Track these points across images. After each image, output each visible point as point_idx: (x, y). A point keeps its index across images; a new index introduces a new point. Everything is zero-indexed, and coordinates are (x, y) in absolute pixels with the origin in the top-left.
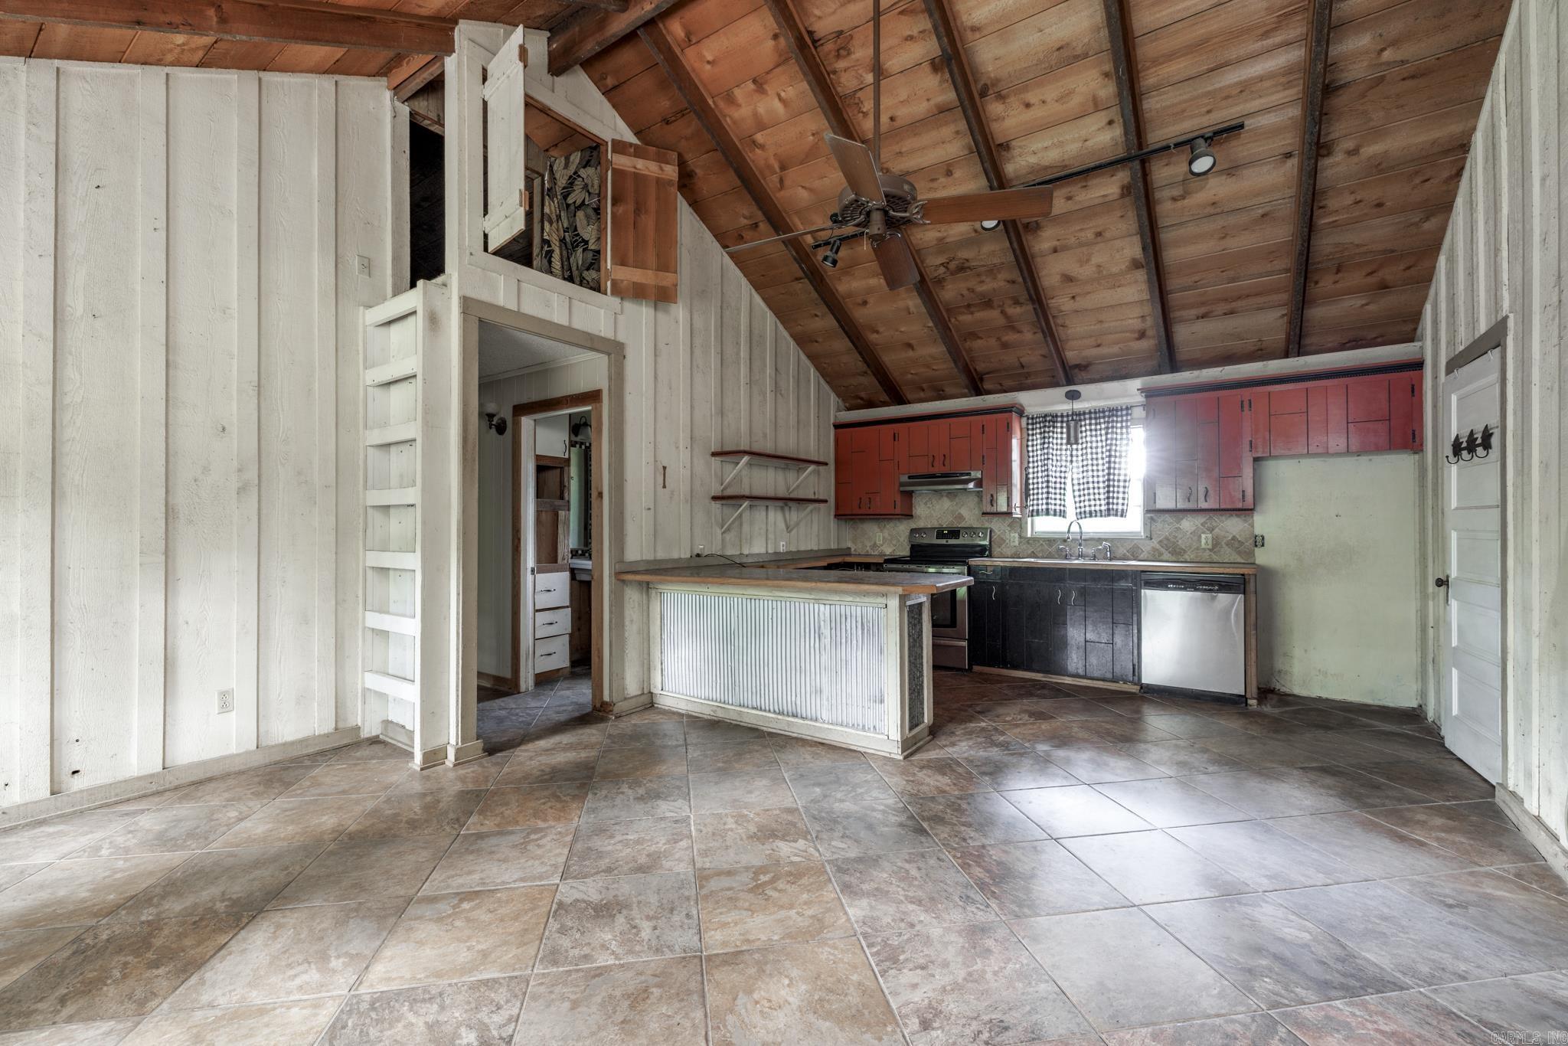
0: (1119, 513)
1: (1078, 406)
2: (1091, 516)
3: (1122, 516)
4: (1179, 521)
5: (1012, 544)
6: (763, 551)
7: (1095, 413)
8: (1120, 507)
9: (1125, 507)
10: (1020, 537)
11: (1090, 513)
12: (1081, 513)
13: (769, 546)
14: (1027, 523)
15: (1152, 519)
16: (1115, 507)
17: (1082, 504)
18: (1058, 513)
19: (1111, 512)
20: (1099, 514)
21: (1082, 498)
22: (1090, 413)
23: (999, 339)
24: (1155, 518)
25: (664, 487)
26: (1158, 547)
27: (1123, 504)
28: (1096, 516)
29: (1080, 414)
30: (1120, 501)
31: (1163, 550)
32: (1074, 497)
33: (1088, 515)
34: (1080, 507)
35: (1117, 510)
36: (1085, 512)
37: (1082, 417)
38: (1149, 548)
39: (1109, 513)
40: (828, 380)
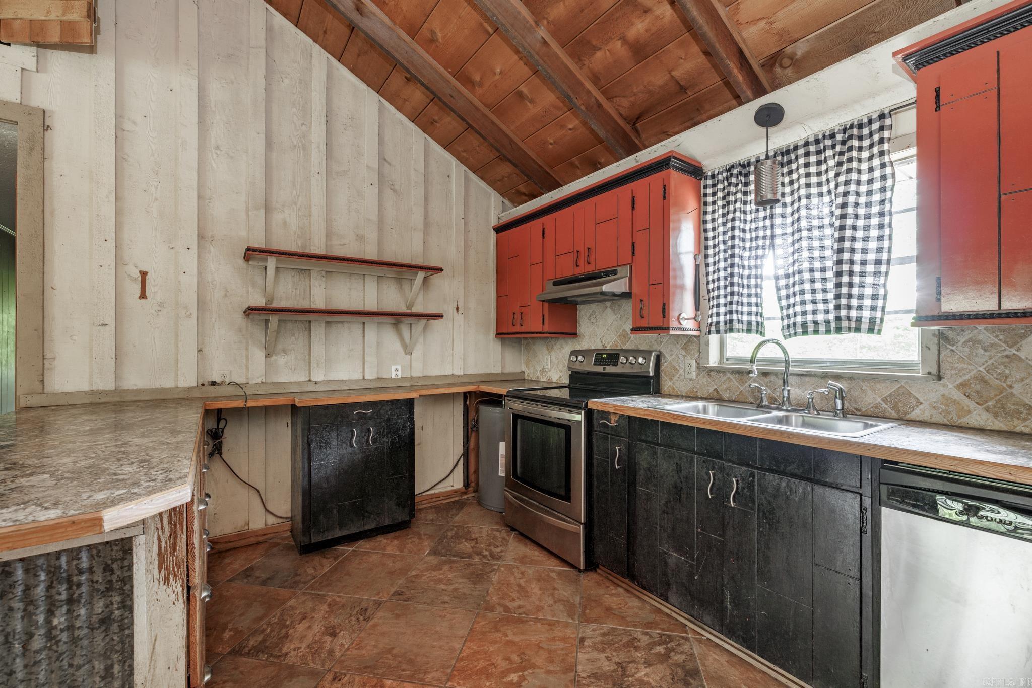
0: (865, 326)
1: (781, 138)
2: (805, 332)
3: (871, 330)
4: (1015, 341)
5: (687, 377)
6: (357, 376)
7: (817, 141)
8: (866, 314)
9: (878, 314)
10: (699, 367)
11: (805, 325)
12: (788, 326)
13: (367, 371)
14: (707, 344)
15: (941, 336)
16: (854, 314)
17: (791, 311)
18: (754, 328)
19: (845, 324)
20: (822, 328)
21: (792, 301)
22: (807, 144)
23: (623, 39)
24: (950, 334)
25: (143, 296)
26: (957, 395)
27: (873, 308)
28: (816, 332)
29: (788, 152)
30: (867, 302)
31: (969, 404)
32: (779, 299)
33: (799, 330)
34: (788, 317)
35: (859, 320)
36: (795, 324)
37: (793, 156)
38: (933, 397)
39: (837, 327)
40: (479, 174)
